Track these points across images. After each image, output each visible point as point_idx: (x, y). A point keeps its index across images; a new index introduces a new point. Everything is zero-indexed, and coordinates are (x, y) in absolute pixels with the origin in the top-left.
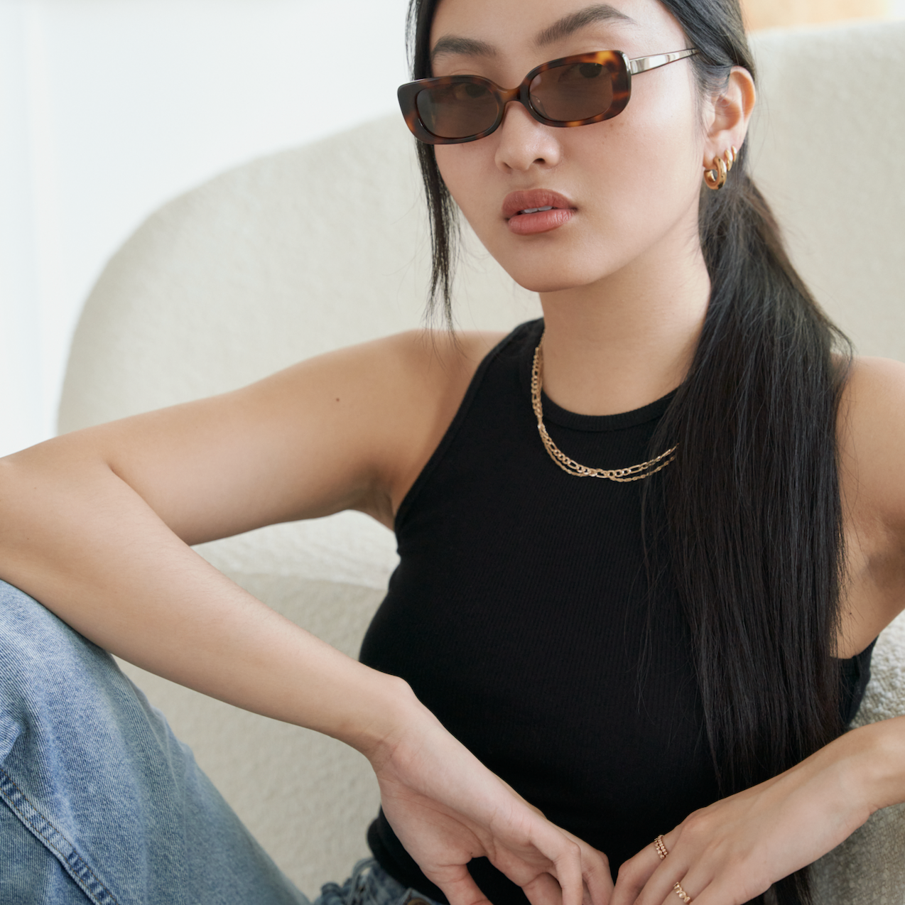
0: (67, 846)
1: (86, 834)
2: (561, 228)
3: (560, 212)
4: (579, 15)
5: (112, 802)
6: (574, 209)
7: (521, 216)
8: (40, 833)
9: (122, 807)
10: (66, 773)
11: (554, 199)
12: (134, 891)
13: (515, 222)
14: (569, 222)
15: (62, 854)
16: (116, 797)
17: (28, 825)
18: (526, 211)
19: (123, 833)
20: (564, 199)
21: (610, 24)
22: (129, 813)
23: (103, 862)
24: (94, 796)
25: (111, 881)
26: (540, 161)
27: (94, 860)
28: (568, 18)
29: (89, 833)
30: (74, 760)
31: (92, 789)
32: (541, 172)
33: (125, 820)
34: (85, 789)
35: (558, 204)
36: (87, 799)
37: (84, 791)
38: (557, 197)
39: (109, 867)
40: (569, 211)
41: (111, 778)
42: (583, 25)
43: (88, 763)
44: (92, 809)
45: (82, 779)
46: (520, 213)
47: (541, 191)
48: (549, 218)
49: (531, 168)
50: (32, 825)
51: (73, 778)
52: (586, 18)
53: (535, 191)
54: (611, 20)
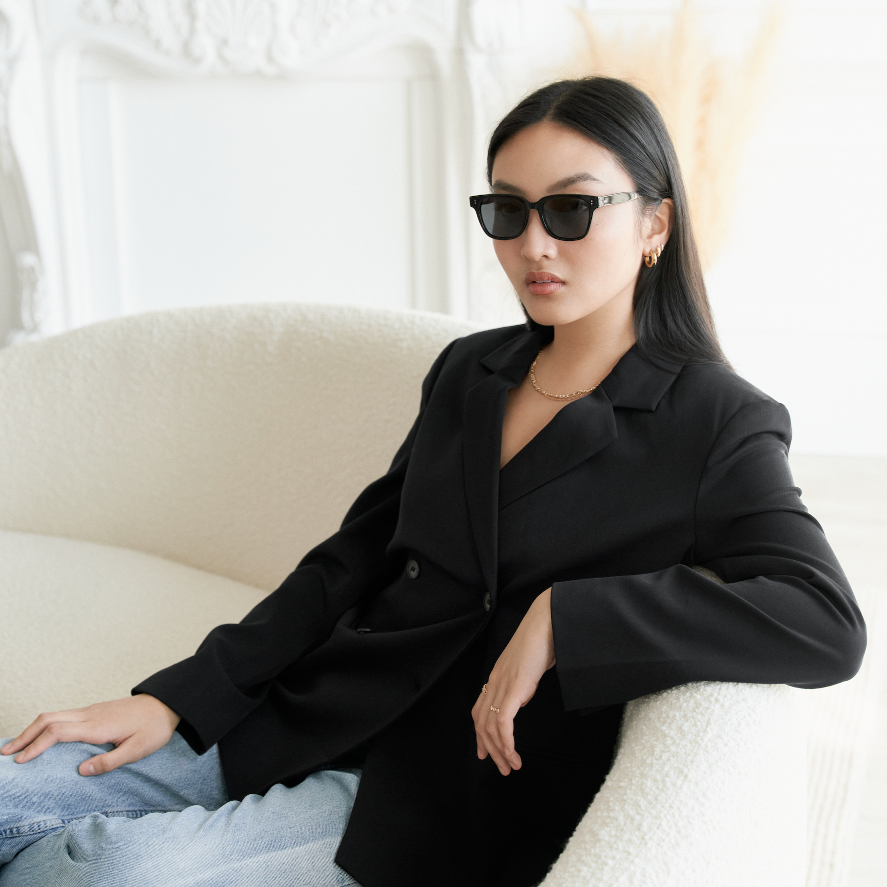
0: (56, 820)
1: (57, 812)
2: (555, 293)
3: (555, 284)
4: (570, 178)
5: (49, 791)
6: (563, 283)
7: (535, 284)
8: (40, 829)
9: (54, 788)
10: (18, 809)
11: (552, 278)
12: (99, 802)
13: (531, 287)
14: (560, 290)
15: (59, 824)
16: (47, 789)
17: (32, 833)
18: (537, 282)
19: (67, 794)
20: (558, 278)
21: (587, 184)
22: (59, 786)
23: (75, 810)
24: (40, 799)
25: (87, 811)
26: (546, 256)
27: (72, 814)
28: (564, 180)
29: (58, 811)
30: (15, 802)
31: (35, 799)
32: (546, 263)
33: (62, 789)
34: (33, 803)
35: (554, 280)
36: (40, 804)
37: (34, 804)
38: (553, 277)
39: (79, 809)
40: (560, 284)
41: (37, 786)
42: (572, 184)
43: (21, 796)
44: (46, 804)
45: (27, 802)
46: (534, 282)
47: (544, 273)
48: (549, 287)
49: (540, 260)
50: (33, 831)
51: (24, 807)
52: (574, 181)
53: (542, 273)
54: (588, 182)
